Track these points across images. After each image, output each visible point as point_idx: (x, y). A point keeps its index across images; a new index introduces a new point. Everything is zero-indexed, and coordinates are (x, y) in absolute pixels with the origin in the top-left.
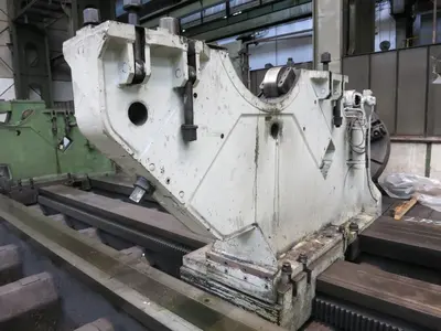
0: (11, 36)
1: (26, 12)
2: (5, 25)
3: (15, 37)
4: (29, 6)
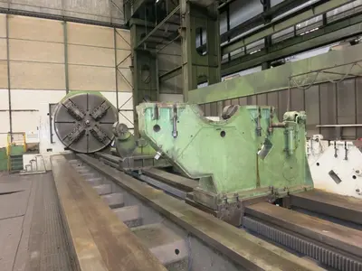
0: (133, 60)
1: (145, 41)
2: (129, 52)
3: (135, 61)
4: (147, 37)
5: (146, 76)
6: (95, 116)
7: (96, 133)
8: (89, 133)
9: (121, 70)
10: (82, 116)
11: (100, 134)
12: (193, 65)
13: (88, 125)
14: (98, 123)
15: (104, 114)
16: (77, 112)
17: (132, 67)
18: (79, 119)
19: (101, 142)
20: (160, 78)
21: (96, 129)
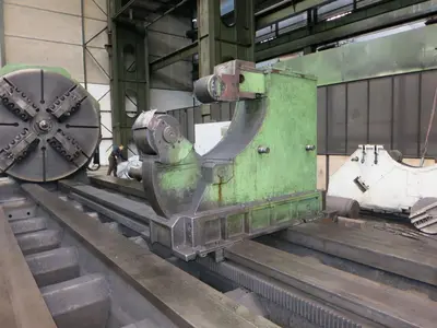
5: (130, 62)
6: (58, 112)
7: (60, 145)
8: (47, 145)
9: (92, 51)
10: (32, 112)
11: (67, 146)
12: (217, 39)
13: (43, 130)
14: (63, 127)
15: (76, 110)
16: (22, 104)
17: (109, 47)
18: (27, 118)
19: (70, 161)
20: (151, 65)
21: (59, 137)
